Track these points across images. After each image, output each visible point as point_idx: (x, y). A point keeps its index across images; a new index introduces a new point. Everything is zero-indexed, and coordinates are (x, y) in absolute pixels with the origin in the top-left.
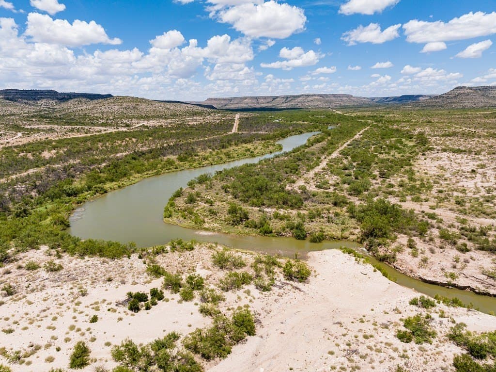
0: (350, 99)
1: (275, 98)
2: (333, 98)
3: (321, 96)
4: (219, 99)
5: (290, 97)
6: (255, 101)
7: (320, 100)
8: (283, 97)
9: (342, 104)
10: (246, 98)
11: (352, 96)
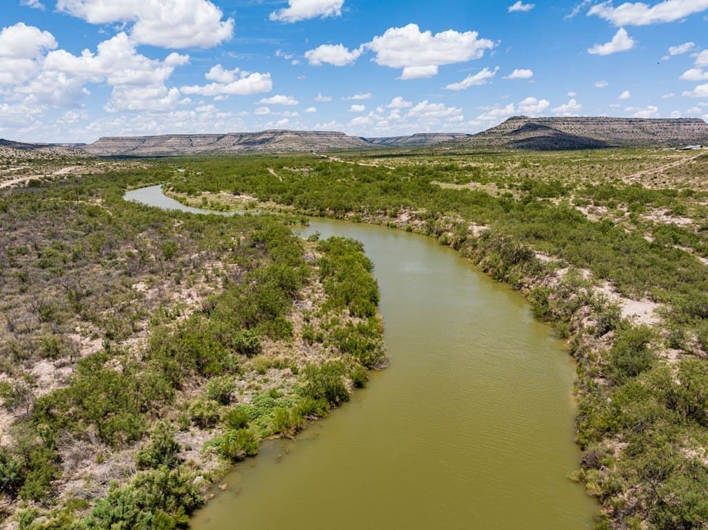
0: (340, 139)
1: (220, 137)
2: (315, 137)
3: (296, 133)
4: (123, 139)
5: (245, 136)
6: (185, 142)
7: (295, 140)
8: (235, 136)
9: (332, 146)
10: (170, 137)
11: (344, 134)
